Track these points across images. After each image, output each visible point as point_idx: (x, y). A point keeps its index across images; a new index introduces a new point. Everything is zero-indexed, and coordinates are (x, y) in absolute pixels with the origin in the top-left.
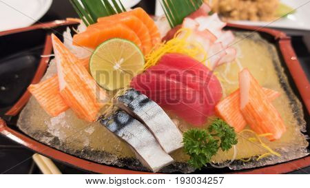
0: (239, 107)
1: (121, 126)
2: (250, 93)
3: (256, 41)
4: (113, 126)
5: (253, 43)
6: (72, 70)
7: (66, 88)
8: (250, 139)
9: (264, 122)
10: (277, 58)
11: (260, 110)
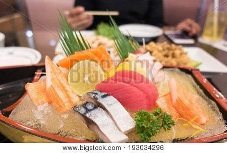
0: (172, 103)
1: (88, 111)
2: (177, 91)
3: (178, 73)
4: (83, 111)
5: (176, 73)
6: (56, 77)
7: (51, 86)
8: (184, 125)
9: (191, 111)
10: (193, 81)
11: (186, 102)
